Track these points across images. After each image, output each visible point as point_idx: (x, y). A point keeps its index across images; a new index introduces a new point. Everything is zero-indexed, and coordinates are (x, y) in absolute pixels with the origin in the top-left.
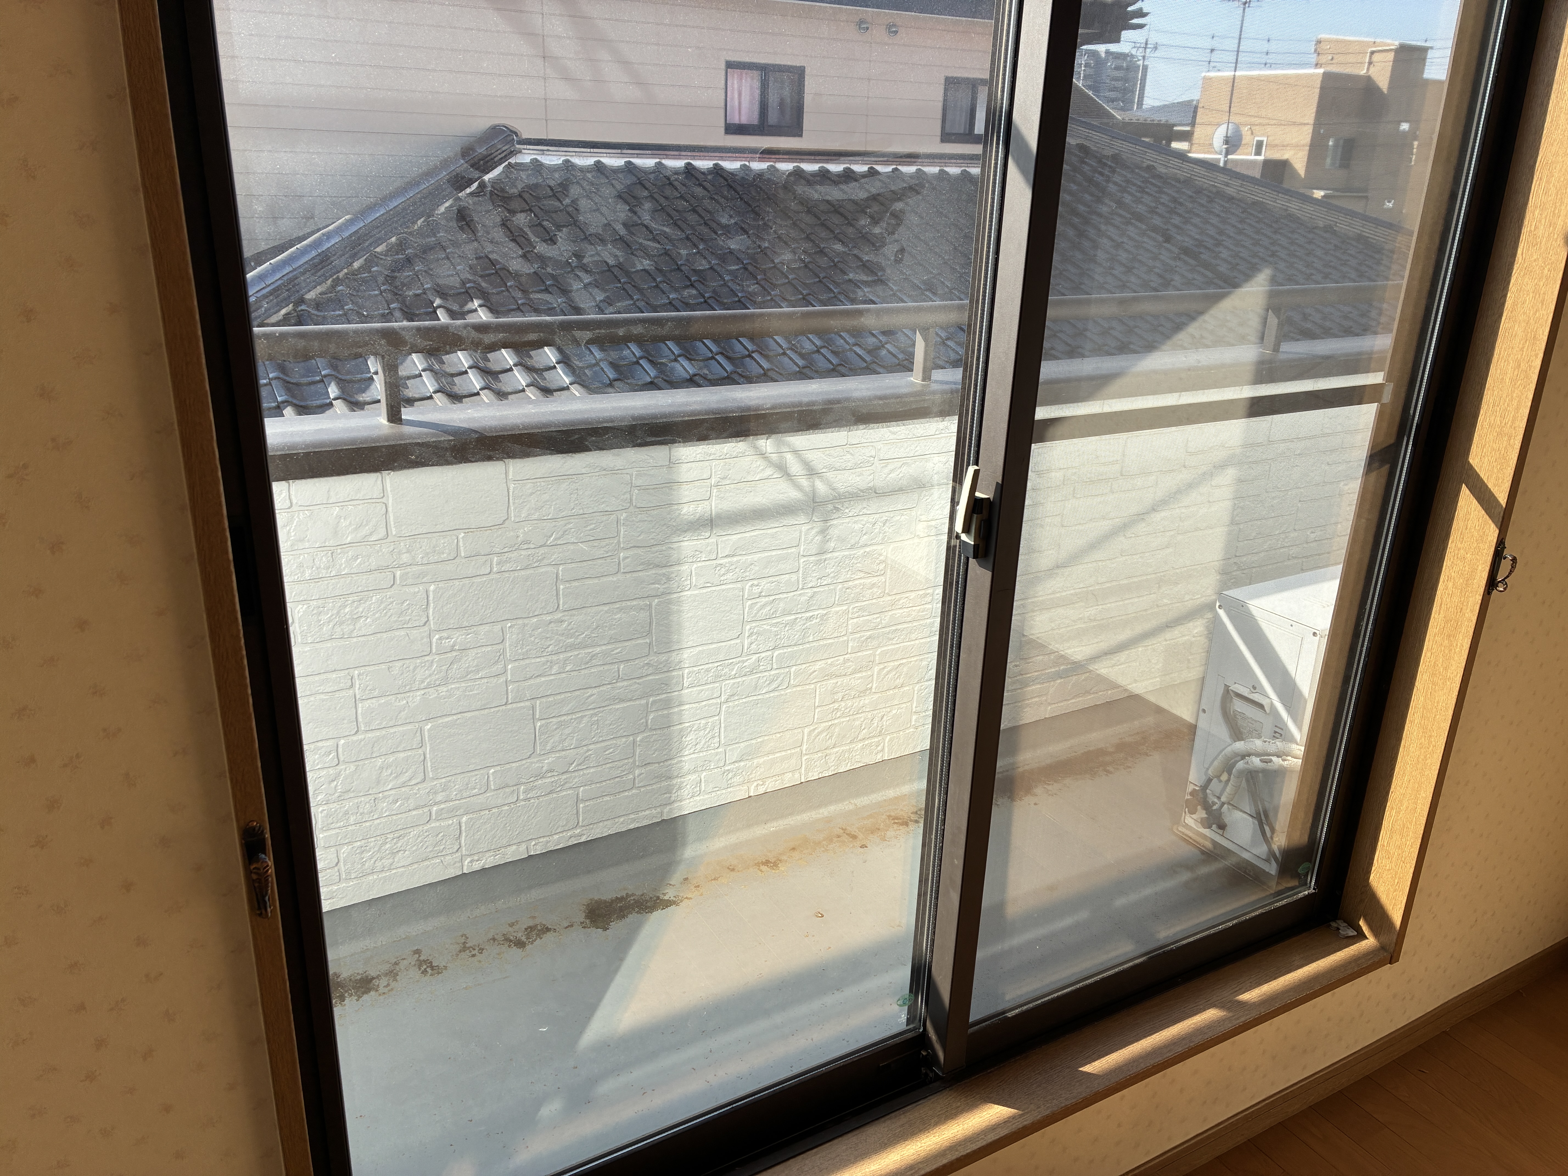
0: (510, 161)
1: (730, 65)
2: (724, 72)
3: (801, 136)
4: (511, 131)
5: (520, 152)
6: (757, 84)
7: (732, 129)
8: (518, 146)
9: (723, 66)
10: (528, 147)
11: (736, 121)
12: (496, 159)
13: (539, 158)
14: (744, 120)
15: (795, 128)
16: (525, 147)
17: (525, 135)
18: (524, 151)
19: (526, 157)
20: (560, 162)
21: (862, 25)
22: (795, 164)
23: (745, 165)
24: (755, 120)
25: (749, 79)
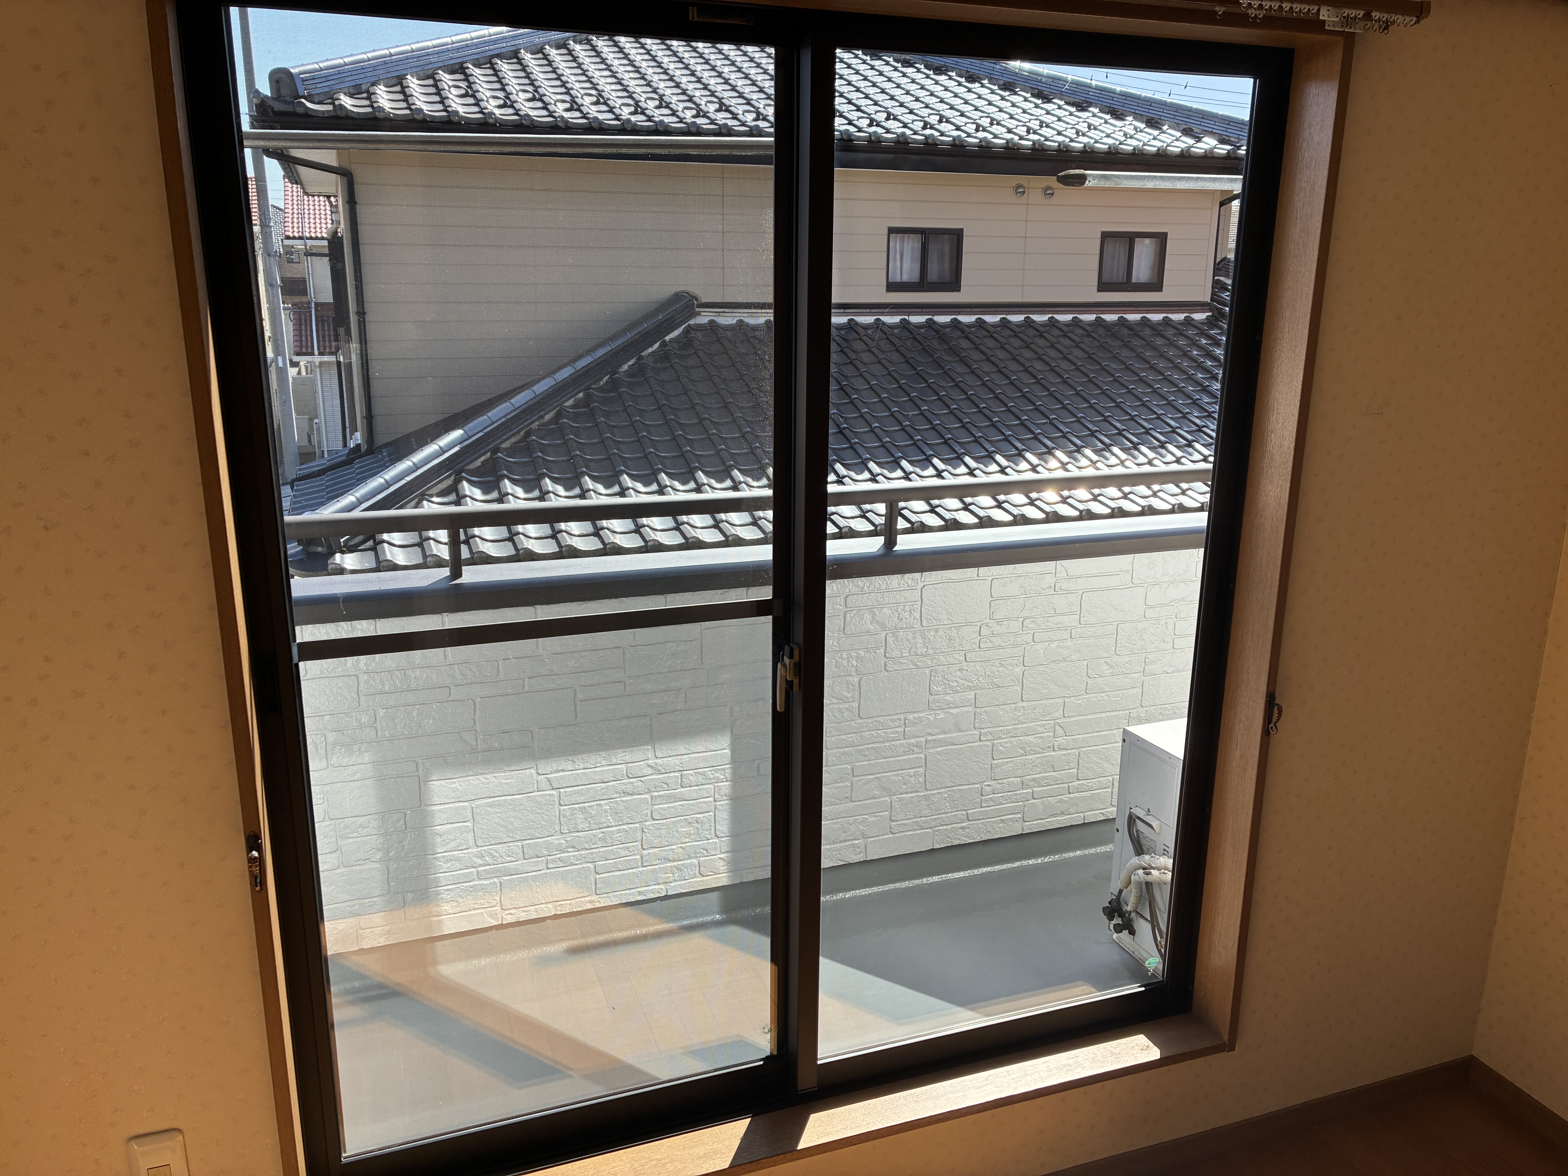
0: (689, 322)
1: (892, 231)
2: (886, 237)
3: (959, 290)
4: (692, 297)
5: (700, 315)
6: (918, 245)
7: (892, 287)
8: (697, 310)
9: (886, 232)
10: (706, 310)
11: (898, 279)
12: (676, 322)
13: (715, 319)
14: (906, 278)
15: (954, 284)
16: (704, 310)
17: (704, 300)
18: (702, 314)
19: (704, 318)
20: (734, 322)
21: (1019, 190)
22: (953, 317)
23: (904, 319)
24: (915, 277)
25: (910, 242)
